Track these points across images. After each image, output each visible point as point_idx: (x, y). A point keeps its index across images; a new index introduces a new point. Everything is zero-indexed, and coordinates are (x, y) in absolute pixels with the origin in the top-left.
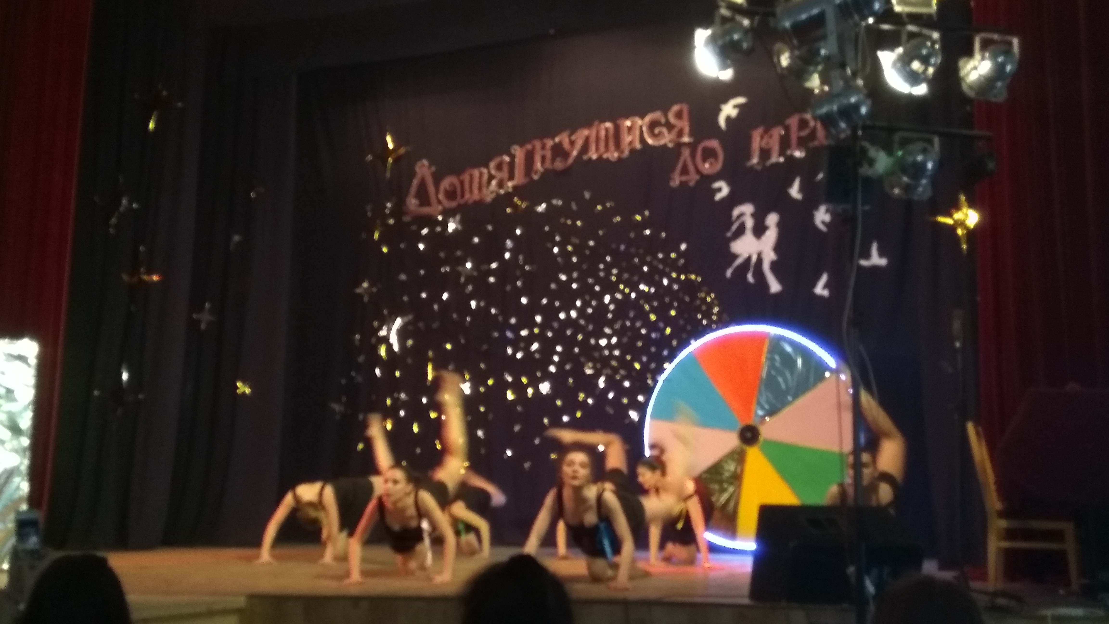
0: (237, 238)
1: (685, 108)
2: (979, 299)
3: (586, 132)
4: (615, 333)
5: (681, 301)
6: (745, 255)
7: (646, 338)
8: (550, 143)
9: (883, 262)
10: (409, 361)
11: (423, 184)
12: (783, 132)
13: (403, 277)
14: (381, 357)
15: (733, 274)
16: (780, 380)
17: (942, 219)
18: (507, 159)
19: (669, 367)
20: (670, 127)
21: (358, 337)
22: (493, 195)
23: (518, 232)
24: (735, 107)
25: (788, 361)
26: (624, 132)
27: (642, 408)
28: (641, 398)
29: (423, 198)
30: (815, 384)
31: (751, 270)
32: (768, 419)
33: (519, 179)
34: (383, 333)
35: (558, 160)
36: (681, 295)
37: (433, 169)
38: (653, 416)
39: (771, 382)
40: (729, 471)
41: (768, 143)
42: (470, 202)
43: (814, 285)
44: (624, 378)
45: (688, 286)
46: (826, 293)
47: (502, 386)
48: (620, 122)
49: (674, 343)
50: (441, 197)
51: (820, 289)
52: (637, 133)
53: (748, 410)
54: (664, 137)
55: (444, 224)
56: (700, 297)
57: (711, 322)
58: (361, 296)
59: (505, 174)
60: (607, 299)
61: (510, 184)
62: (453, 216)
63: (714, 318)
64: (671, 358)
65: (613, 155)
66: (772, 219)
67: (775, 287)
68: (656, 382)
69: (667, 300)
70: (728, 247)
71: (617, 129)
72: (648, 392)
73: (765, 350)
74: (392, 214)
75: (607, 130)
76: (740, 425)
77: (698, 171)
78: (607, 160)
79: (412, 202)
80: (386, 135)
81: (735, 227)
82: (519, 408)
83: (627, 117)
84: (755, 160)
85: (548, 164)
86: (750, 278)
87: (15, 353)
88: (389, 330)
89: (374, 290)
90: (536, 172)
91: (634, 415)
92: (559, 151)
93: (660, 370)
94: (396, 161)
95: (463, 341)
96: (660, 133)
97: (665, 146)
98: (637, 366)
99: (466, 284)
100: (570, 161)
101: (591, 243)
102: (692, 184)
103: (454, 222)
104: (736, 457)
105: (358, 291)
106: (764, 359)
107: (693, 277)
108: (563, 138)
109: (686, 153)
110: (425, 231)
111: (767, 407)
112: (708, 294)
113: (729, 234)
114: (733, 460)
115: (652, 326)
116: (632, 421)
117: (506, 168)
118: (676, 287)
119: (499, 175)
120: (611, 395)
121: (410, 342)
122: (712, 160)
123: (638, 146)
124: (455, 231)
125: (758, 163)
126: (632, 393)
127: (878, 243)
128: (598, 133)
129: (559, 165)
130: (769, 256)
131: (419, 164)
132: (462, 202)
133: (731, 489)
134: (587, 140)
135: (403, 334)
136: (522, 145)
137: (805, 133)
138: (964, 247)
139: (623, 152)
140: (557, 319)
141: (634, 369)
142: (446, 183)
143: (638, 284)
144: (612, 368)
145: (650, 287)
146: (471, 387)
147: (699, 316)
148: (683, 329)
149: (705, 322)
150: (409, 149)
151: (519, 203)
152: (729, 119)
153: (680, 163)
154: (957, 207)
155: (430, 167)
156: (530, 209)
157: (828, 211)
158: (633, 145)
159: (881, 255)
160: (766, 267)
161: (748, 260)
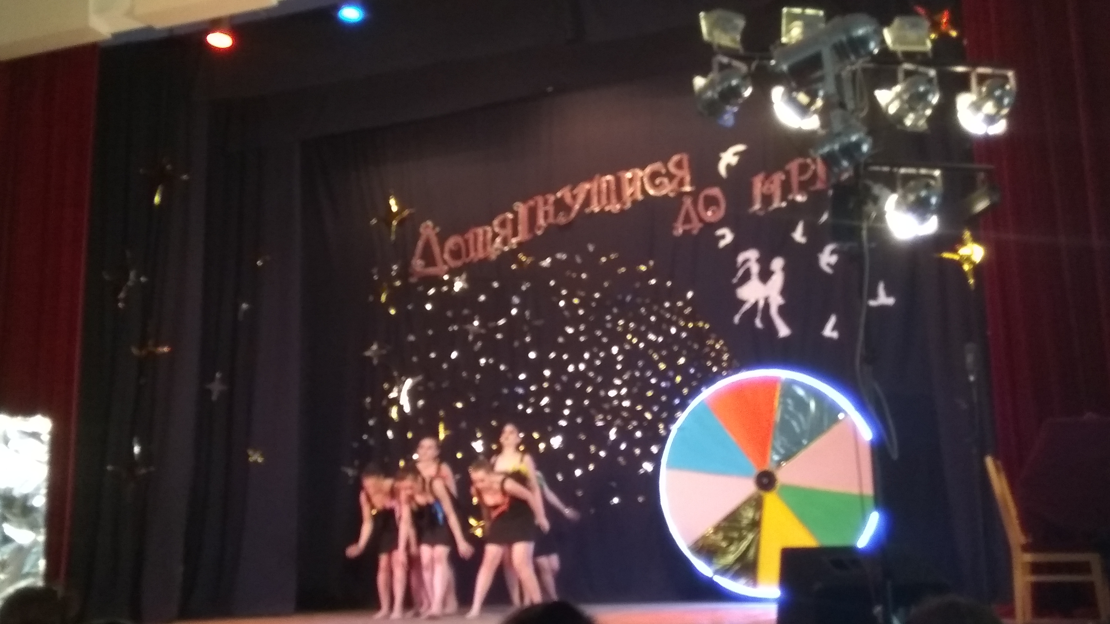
0: (245, 306)
1: (685, 158)
2: (989, 333)
3: (587, 186)
4: (625, 384)
5: (690, 349)
6: (752, 301)
7: (656, 387)
8: (551, 198)
9: (890, 301)
10: (421, 421)
11: (428, 245)
12: (783, 177)
13: (412, 338)
14: (392, 419)
15: (741, 319)
16: (794, 424)
17: (947, 255)
18: (510, 216)
19: (681, 416)
20: (671, 177)
21: (368, 400)
22: (498, 253)
23: (524, 287)
24: (735, 154)
25: (801, 404)
26: (625, 184)
27: (656, 459)
28: (654, 449)
29: (429, 259)
30: (829, 427)
32: (784, 464)
33: (523, 235)
34: (393, 395)
35: (561, 214)
36: (689, 343)
37: (438, 229)
38: (669, 466)
39: (785, 427)
40: (747, 518)
41: (769, 189)
42: (476, 260)
43: (822, 327)
44: (635, 429)
45: (697, 335)
46: (835, 335)
49: (685, 391)
50: (446, 256)
51: (829, 331)
52: (639, 184)
53: (763, 455)
54: (665, 187)
55: (451, 283)
56: (708, 344)
57: (721, 369)
58: (370, 359)
59: (509, 230)
60: (615, 350)
61: (514, 241)
62: (459, 275)
63: (725, 365)
64: (683, 406)
65: (615, 207)
66: (777, 264)
67: (784, 331)
68: (668, 431)
69: (676, 348)
70: (734, 294)
71: (618, 181)
72: (662, 441)
73: (778, 394)
74: (398, 277)
75: (608, 182)
76: (755, 471)
77: (701, 220)
78: (609, 211)
79: (418, 264)
80: (389, 199)
83: (627, 169)
84: (757, 206)
85: (551, 220)
86: (758, 323)
87: (30, 431)
88: (400, 392)
89: (384, 352)
90: (539, 228)
92: (561, 205)
93: (672, 419)
94: (401, 223)
96: (661, 184)
97: (666, 196)
98: (648, 416)
99: (475, 341)
100: (573, 215)
101: (597, 295)
102: (695, 232)
103: (460, 281)
104: (754, 504)
105: (368, 353)
106: (777, 403)
107: (701, 324)
108: (564, 193)
109: (688, 202)
110: (432, 291)
111: (782, 451)
112: (717, 341)
113: (735, 281)
114: (751, 506)
115: (662, 376)
116: (646, 473)
117: (509, 225)
118: (684, 335)
119: (503, 232)
120: (623, 447)
121: (421, 403)
122: (714, 208)
123: (640, 197)
124: (461, 289)
125: (760, 209)
126: (645, 444)
127: (884, 282)
128: (599, 186)
129: (562, 220)
130: (776, 301)
131: (423, 225)
132: (467, 260)
133: (750, 536)
134: (589, 193)
135: (414, 394)
136: (524, 201)
137: (805, 177)
138: (971, 281)
139: (624, 204)
140: (567, 373)
141: (646, 419)
142: (451, 243)
143: (646, 333)
144: (623, 419)
145: (658, 336)
146: (483, 445)
147: (709, 363)
148: (693, 377)
149: (715, 369)
150: (412, 210)
151: (524, 258)
152: (729, 167)
153: (683, 213)
154: (961, 242)
155: (434, 228)
156: (535, 264)
157: (833, 252)
158: (635, 197)
159: (889, 294)
160: (774, 311)
161: (756, 304)
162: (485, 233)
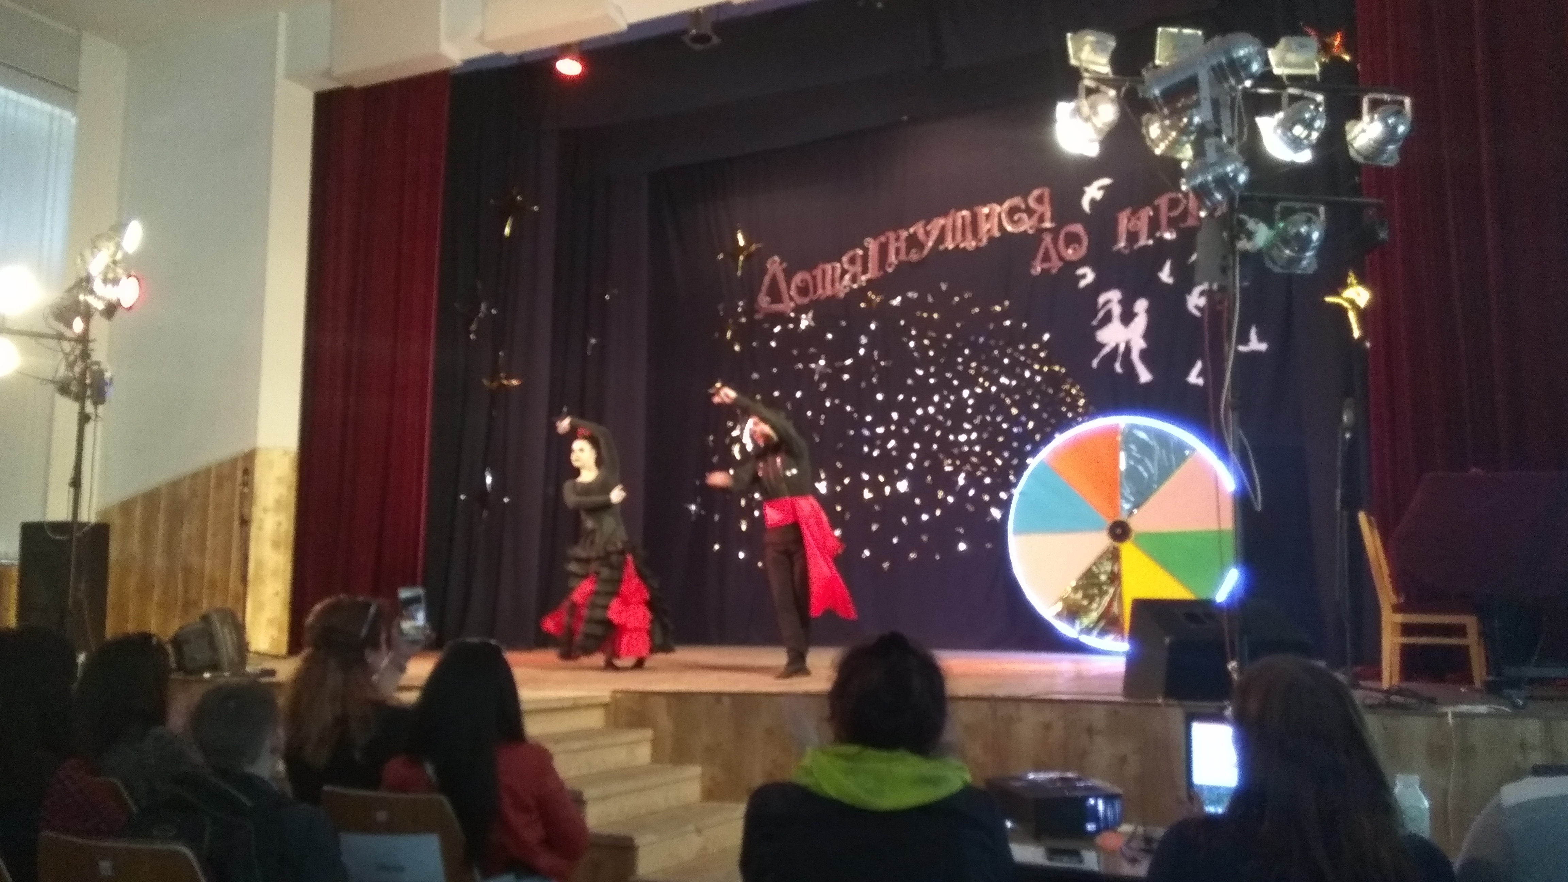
0: (593, 341)
1: (1046, 192)
3: (942, 221)
4: (975, 428)
6: (1112, 344)
7: (1008, 433)
8: (904, 234)
9: (1263, 347)
11: (774, 281)
12: (1151, 213)
13: (755, 376)
14: (735, 457)
15: (1100, 363)
17: (1329, 299)
18: (860, 252)
19: (1032, 462)
20: (1030, 212)
21: (711, 438)
22: (847, 290)
23: (873, 326)
24: (1100, 188)
25: (1145, 448)
26: (982, 220)
27: (1005, 506)
28: (1003, 495)
30: (1178, 465)
31: (1119, 358)
33: (873, 272)
35: (914, 251)
36: (1044, 387)
37: (785, 265)
38: (1017, 514)
39: (1132, 473)
40: (1105, 572)
41: (1136, 225)
42: (823, 297)
43: (1187, 373)
44: (985, 474)
45: (1052, 379)
46: (1200, 382)
47: (859, 485)
48: (977, 209)
49: (1038, 437)
50: (793, 293)
51: (1194, 378)
52: (996, 220)
53: (1113, 504)
54: (1024, 224)
55: (797, 321)
56: (1064, 389)
57: (1078, 415)
59: (858, 268)
60: (966, 393)
61: (864, 278)
62: (805, 312)
63: (1080, 410)
64: (1034, 452)
65: (970, 244)
66: (1141, 306)
67: (1145, 376)
68: (1018, 478)
69: (1029, 392)
70: (1093, 337)
71: (975, 217)
72: (1011, 489)
74: (744, 313)
75: (963, 218)
76: (1108, 523)
77: (1061, 258)
78: (964, 248)
79: (763, 300)
80: (737, 233)
81: (1101, 314)
82: (877, 508)
83: (984, 204)
84: (1122, 244)
85: (903, 257)
86: (1118, 368)
88: (742, 430)
90: (890, 265)
91: (996, 513)
92: (913, 242)
93: (1022, 467)
94: (747, 258)
95: (817, 440)
96: (1020, 219)
97: (1025, 233)
98: (999, 462)
99: (821, 380)
100: (926, 252)
101: (949, 336)
102: (1054, 271)
103: (806, 319)
104: (1111, 556)
107: (1057, 368)
108: (918, 229)
109: (1048, 239)
110: (777, 329)
111: (1133, 499)
112: (1073, 386)
113: (1095, 323)
114: (1107, 560)
115: (1014, 421)
116: (994, 520)
117: (859, 262)
118: (1038, 379)
119: (852, 269)
120: (971, 493)
122: (1076, 246)
123: (996, 233)
124: (808, 327)
125: (1125, 247)
126: (993, 490)
127: (1256, 327)
128: (954, 221)
129: (914, 256)
130: (1139, 344)
131: (770, 261)
132: (815, 298)
133: (1111, 592)
134: (943, 230)
136: (875, 237)
137: (1175, 213)
138: (1357, 333)
139: (980, 241)
140: (915, 415)
141: (996, 465)
142: (798, 279)
143: (999, 376)
144: (973, 464)
145: (1011, 380)
146: (827, 486)
147: (1064, 409)
148: (1047, 422)
149: (1070, 415)
150: (760, 245)
151: (873, 297)
152: (1093, 202)
153: (1042, 251)
154: (1345, 285)
155: (781, 263)
156: (885, 303)
157: (1202, 294)
158: (991, 233)
159: (1261, 339)
160: (1135, 356)
161: (1116, 349)
162: (834, 269)
